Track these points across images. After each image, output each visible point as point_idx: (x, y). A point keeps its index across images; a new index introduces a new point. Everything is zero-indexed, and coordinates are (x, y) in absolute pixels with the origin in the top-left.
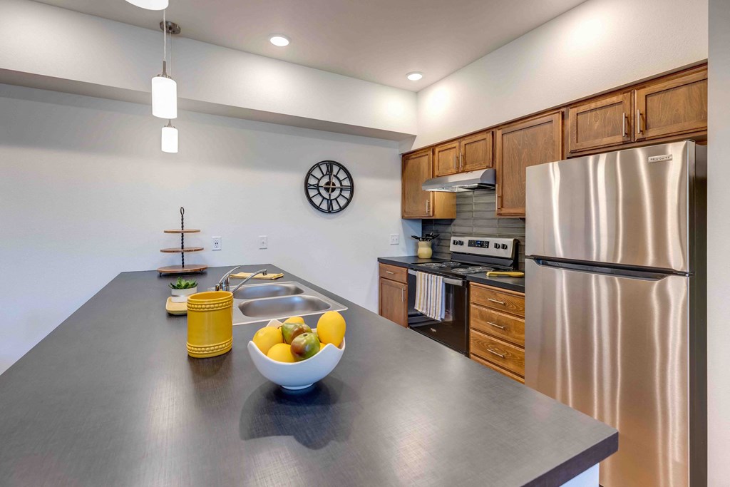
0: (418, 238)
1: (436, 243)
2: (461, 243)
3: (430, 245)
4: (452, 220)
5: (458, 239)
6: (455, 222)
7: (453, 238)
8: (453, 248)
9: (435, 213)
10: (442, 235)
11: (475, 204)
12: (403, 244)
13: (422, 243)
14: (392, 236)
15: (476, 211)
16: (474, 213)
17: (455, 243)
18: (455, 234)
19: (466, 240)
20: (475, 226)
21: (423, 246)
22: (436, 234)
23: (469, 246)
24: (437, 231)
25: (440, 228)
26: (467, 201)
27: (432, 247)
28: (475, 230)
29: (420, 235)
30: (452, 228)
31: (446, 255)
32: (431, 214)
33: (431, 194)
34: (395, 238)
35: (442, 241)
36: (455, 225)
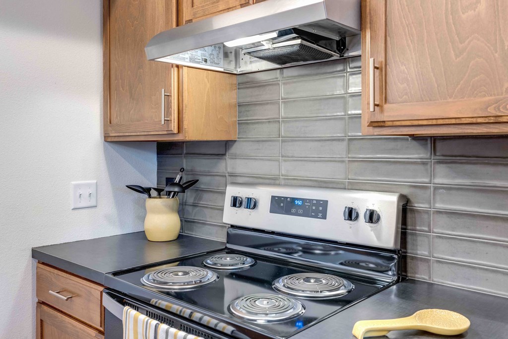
0: (147, 191)
1: (191, 201)
2: (252, 204)
3: (176, 207)
4: (227, 145)
5: (244, 192)
6: (234, 149)
7: (232, 191)
8: (232, 216)
9: (186, 124)
10: (204, 181)
11: (286, 101)
12: (107, 206)
13: (155, 203)
14: (77, 186)
15: (287, 120)
16: (283, 127)
17: (236, 202)
18: (234, 179)
19: (264, 194)
20: (286, 158)
21: (156, 211)
22: (190, 178)
23: (272, 211)
24: (192, 172)
25: (200, 165)
26: (265, 95)
27: (181, 211)
28: (287, 168)
29: (151, 181)
30: (228, 165)
31: (214, 230)
32: (174, 127)
33: (174, 72)
34: (85, 192)
35: (206, 196)
36: (235, 157)
